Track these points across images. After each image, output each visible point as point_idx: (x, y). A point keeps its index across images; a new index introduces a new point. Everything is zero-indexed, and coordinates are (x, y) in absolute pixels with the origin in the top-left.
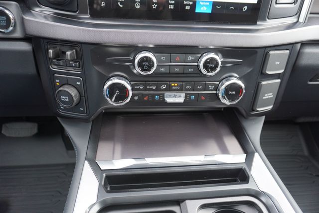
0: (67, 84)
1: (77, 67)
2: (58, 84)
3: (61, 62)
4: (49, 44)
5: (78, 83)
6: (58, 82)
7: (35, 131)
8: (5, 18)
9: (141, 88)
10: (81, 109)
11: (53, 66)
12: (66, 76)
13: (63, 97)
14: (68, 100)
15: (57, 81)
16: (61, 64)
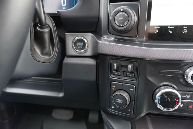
0: (122, 90)
1: (132, 77)
2: (113, 89)
3: (119, 73)
4: (112, 60)
5: (131, 89)
6: (113, 88)
7: (71, 116)
8: (82, 43)
9: (188, 97)
10: (129, 110)
11: (112, 76)
12: (122, 84)
13: (119, 100)
14: (122, 103)
15: (113, 86)
16: (119, 74)
